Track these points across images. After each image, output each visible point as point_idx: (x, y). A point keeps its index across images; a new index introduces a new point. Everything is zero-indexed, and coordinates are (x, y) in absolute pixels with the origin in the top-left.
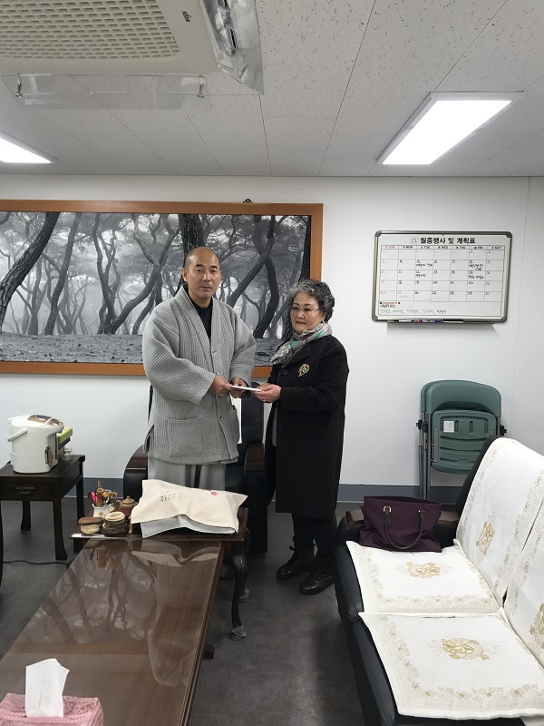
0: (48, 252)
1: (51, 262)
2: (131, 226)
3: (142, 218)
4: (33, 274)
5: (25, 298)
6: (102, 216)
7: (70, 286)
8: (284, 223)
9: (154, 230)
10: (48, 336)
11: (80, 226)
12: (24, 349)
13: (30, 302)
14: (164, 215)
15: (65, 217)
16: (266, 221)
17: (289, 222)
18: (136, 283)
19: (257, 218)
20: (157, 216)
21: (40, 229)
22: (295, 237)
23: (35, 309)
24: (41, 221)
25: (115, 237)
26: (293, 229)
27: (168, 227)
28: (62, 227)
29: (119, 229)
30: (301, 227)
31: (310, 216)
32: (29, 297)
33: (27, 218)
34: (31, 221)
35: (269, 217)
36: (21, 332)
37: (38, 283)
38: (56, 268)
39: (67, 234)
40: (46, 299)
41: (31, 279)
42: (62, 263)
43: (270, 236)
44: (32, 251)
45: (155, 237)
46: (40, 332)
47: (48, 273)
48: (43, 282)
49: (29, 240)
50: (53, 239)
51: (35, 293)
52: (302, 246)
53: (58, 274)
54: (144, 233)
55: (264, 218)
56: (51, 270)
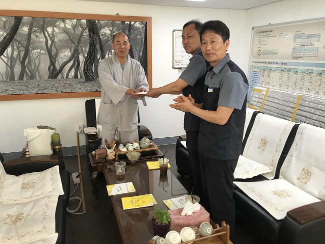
0: (17, 37)
1: (20, 43)
2: (62, 25)
3: (67, 21)
4: (9, 49)
5: (6, 62)
6: (47, 19)
7: (31, 55)
8: (135, 25)
9: (74, 27)
10: (21, 81)
11: (34, 24)
12: (8, 88)
13: (9, 64)
14: (79, 20)
15: (25, 19)
16: (127, 24)
17: (137, 25)
18: (66, 53)
19: (123, 23)
20: (75, 20)
21: (12, 25)
22: (140, 32)
23: (12, 67)
24: (12, 22)
25: (54, 31)
26: (139, 28)
27: (81, 26)
28: (24, 25)
29: (56, 26)
30: (143, 27)
31: (146, 23)
32: (8, 61)
33: (4, 19)
34: (7, 21)
35: (129, 22)
36: (5, 79)
37: (12, 54)
38: (23, 46)
39: (28, 28)
40: (18, 62)
41: (9, 52)
42: (26, 43)
43: (129, 31)
44: (8, 37)
45: (75, 31)
46: (16, 79)
47: (18, 48)
48: (16, 53)
49: (5, 31)
50: (19, 31)
51: (12, 59)
52: (143, 36)
53: (24, 49)
54: (69, 29)
55: (126, 22)
56: (20, 47)
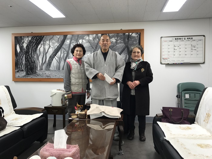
0: (64, 46)
1: (65, 49)
2: (87, 38)
3: (91, 36)
4: (59, 53)
5: (57, 60)
6: (79, 35)
7: (70, 56)
8: (132, 35)
9: (94, 39)
11: (73, 39)
12: (56, 74)
14: (97, 34)
15: (69, 36)
16: (127, 35)
17: (134, 35)
18: (88, 54)
19: (124, 34)
20: (95, 35)
21: (62, 40)
22: (135, 39)
23: (59, 63)
24: (62, 37)
25: (83, 41)
26: (135, 37)
27: (98, 38)
28: (68, 39)
29: (84, 39)
30: (137, 36)
31: (140, 33)
33: (58, 37)
34: (59, 38)
36: (55, 70)
37: (61, 55)
38: (66, 51)
39: (69, 41)
40: (63, 60)
41: (59, 54)
42: (67, 49)
43: (128, 39)
44: (59, 46)
45: (94, 41)
46: (61, 69)
47: (64, 52)
48: (62, 55)
49: (59, 43)
50: (65, 43)
51: (60, 58)
52: (138, 42)
53: (66, 53)
54: (91, 40)
55: (126, 34)
